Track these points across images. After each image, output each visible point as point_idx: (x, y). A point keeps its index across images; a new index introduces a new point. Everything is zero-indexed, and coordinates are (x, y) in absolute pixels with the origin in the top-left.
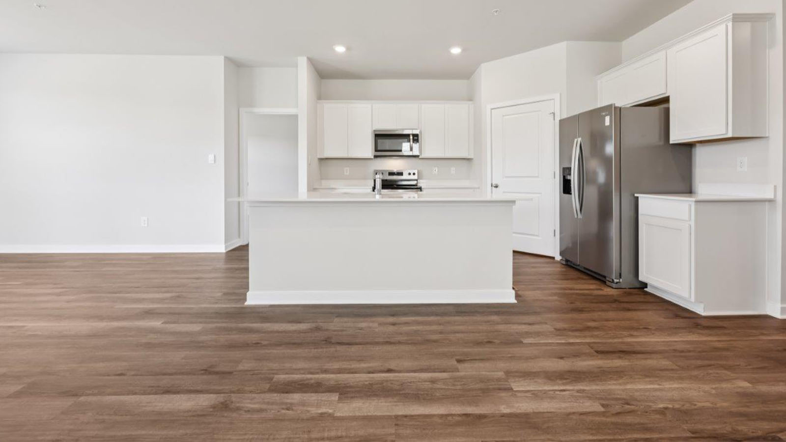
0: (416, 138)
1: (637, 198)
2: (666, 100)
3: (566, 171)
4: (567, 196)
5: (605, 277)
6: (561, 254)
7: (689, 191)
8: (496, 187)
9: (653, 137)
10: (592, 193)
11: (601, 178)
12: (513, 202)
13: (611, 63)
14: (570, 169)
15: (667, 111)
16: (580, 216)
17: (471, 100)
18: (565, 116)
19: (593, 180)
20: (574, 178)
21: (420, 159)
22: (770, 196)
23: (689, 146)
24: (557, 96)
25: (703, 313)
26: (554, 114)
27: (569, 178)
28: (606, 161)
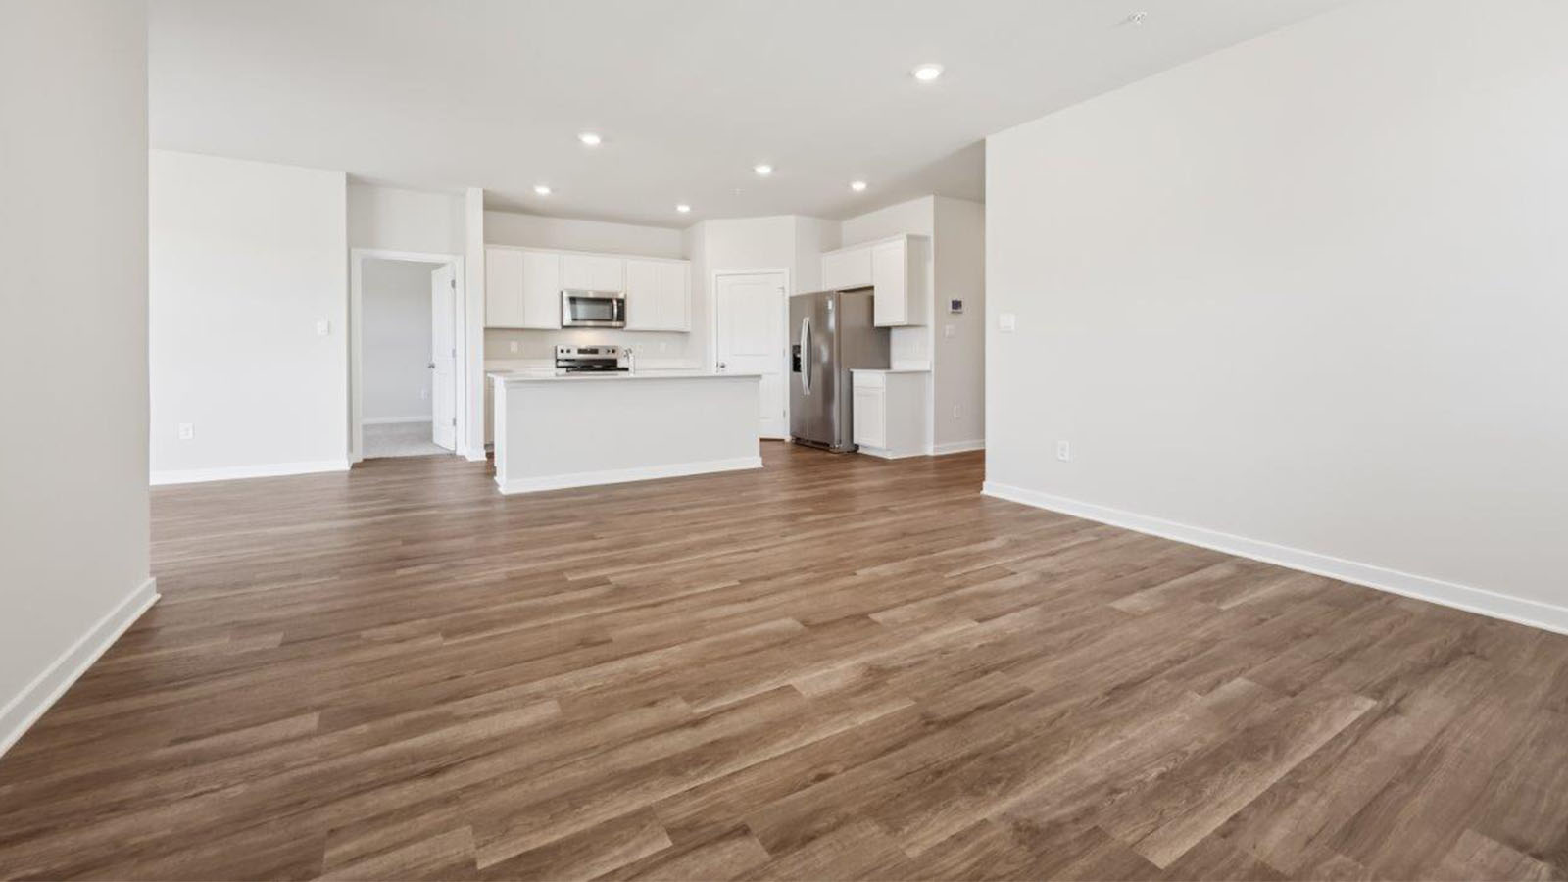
0: (620, 304)
1: (851, 373)
2: (871, 288)
3: (796, 349)
4: (796, 374)
5: (828, 445)
6: (792, 434)
7: (886, 365)
8: (723, 366)
9: (863, 321)
10: (817, 371)
11: (825, 357)
12: (759, 377)
13: (833, 244)
14: (799, 347)
15: (872, 299)
16: (808, 392)
17: (685, 258)
18: (794, 294)
19: (818, 359)
20: (803, 356)
21: (627, 331)
22: (928, 368)
23: (887, 330)
24: (786, 270)
25: (890, 458)
26: (783, 288)
27: (798, 356)
28: (829, 338)
